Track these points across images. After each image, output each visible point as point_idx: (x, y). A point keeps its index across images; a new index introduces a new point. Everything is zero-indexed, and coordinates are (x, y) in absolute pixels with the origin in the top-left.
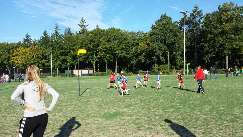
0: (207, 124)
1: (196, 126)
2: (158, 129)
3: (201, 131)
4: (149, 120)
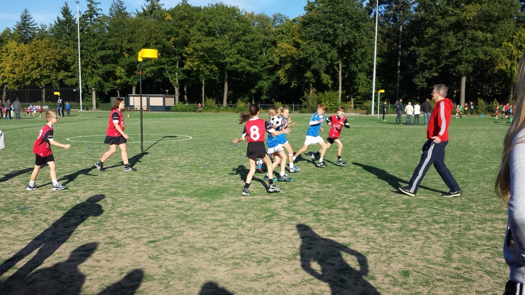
0: (409, 212)
1: (386, 215)
3: (395, 224)
4: (291, 203)
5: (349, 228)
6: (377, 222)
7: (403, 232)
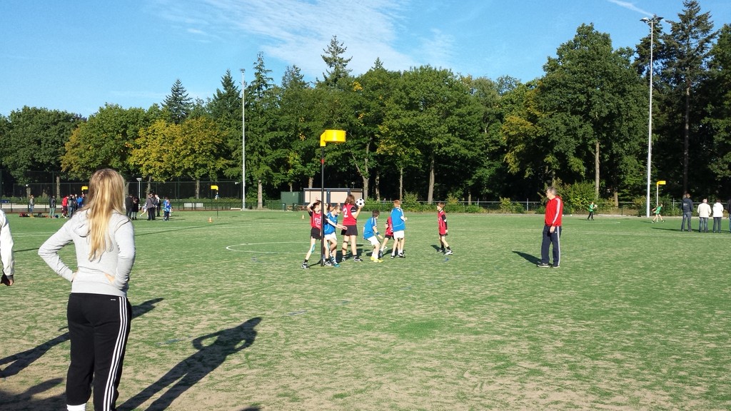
0: (719, 369)
1: (682, 373)
2: (562, 375)
3: (698, 388)
4: (534, 348)
5: (626, 391)
6: (668, 383)
7: (710, 400)
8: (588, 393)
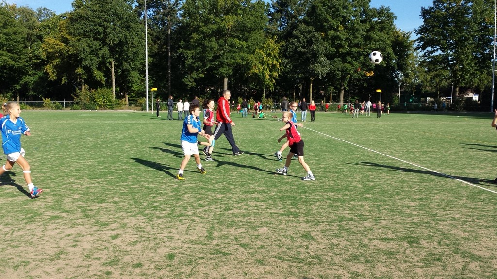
0: (178, 199)
1: (156, 204)
2: (76, 216)
3: (164, 212)
4: (57, 201)
5: (119, 221)
6: (146, 212)
7: (171, 218)
8: (92, 225)
